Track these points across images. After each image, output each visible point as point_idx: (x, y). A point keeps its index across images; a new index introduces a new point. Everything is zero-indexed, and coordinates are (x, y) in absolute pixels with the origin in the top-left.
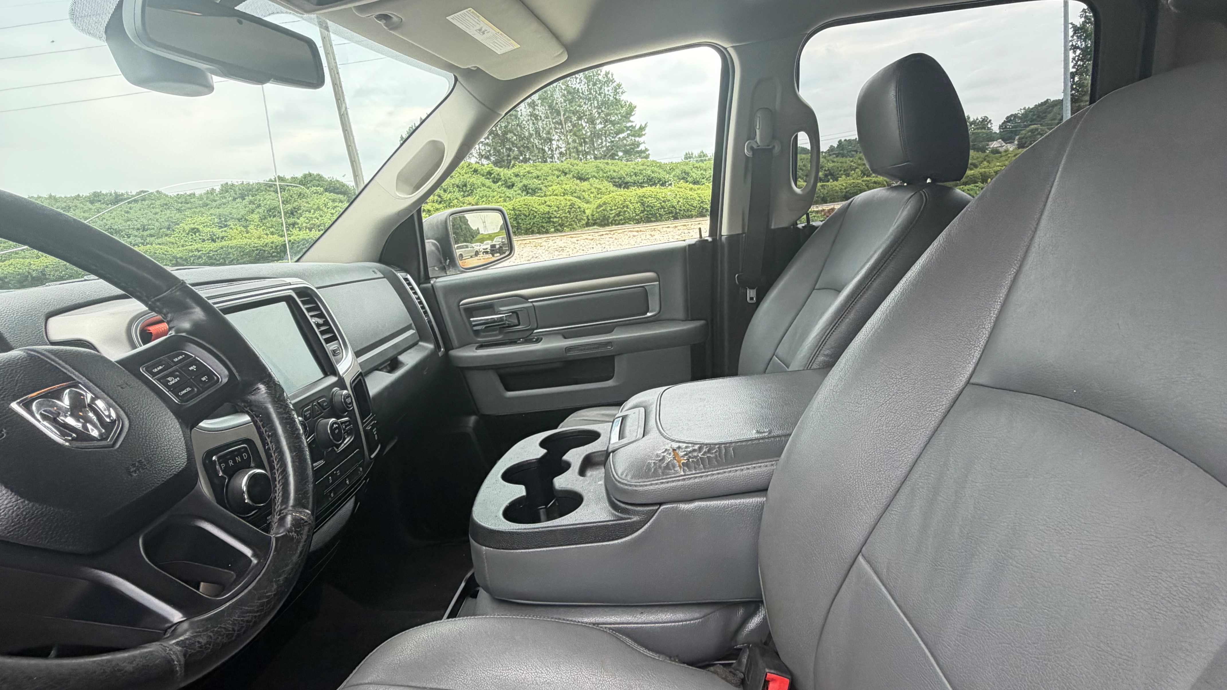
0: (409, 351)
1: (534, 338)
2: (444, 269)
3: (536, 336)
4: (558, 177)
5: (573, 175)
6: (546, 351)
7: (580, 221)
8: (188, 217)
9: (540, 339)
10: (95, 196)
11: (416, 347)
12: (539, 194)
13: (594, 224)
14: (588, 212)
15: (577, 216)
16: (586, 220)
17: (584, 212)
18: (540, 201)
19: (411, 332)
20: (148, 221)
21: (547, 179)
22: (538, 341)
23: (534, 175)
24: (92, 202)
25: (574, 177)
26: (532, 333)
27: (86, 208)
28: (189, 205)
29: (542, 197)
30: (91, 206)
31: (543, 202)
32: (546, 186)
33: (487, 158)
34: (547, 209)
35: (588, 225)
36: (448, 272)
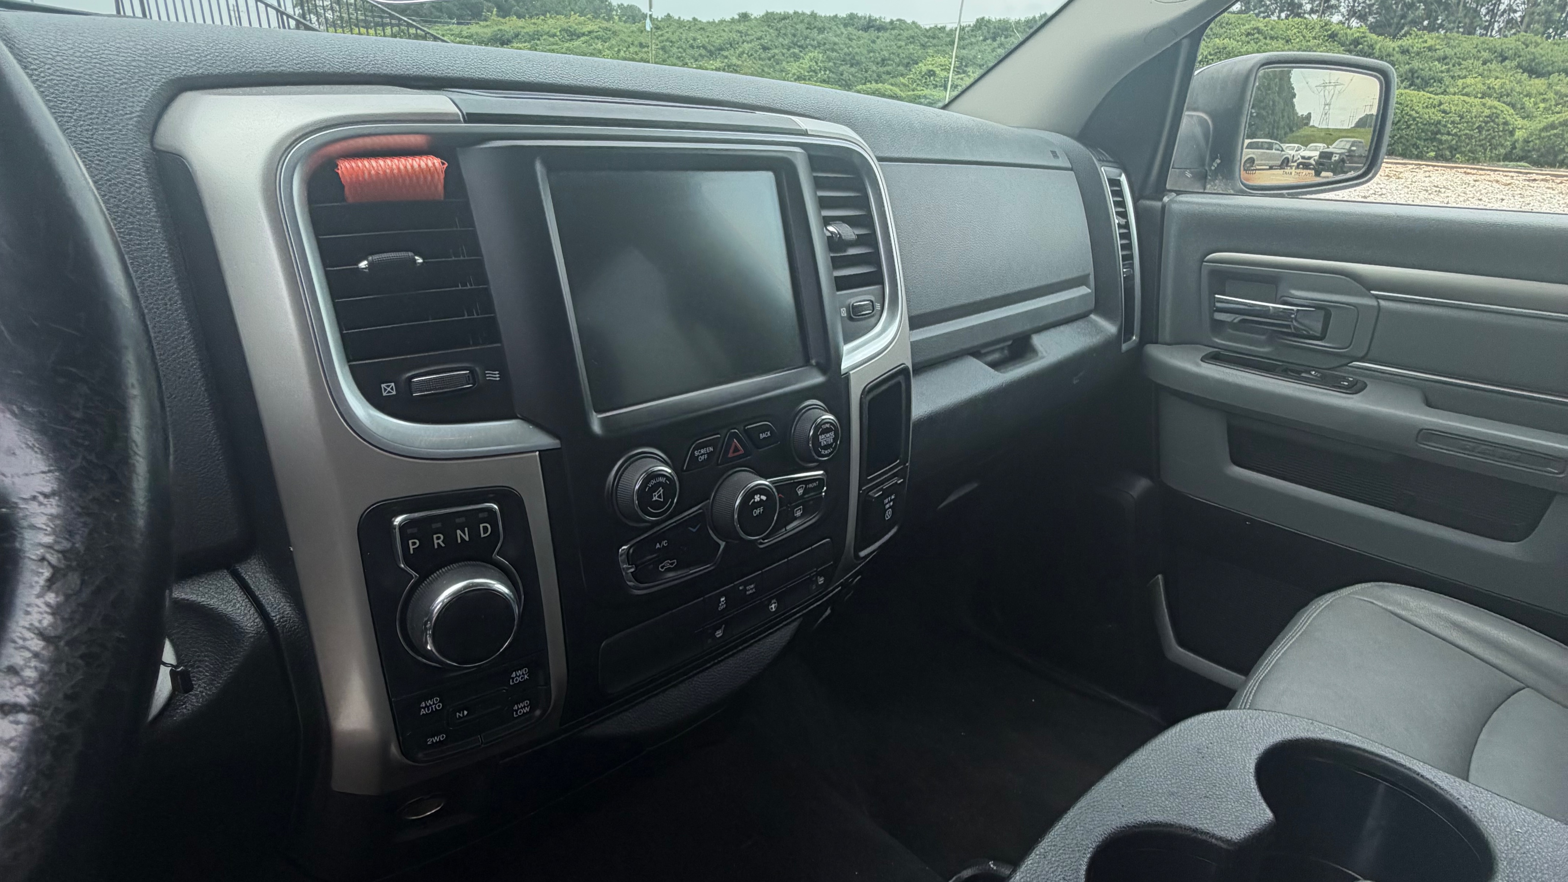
0: (1062, 328)
1: (1344, 379)
2: (1202, 178)
3: (1354, 374)
4: (1484, 63)
5: (1519, 64)
6: (1364, 418)
7: (1494, 147)
8: (929, 56)
9: (1359, 385)
10: (851, 19)
11: (1080, 323)
12: (1431, 89)
13: (1521, 159)
14: (1519, 134)
15: (1493, 138)
16: (1508, 149)
17: (1512, 133)
18: (1431, 100)
19: (1084, 290)
20: (890, 54)
21: (1460, 64)
22: (1355, 388)
23: (1440, 53)
24: (846, 26)
25: (1519, 66)
26: (1346, 365)
27: (839, 32)
28: (935, 41)
29: (1436, 94)
30: (843, 30)
31: (1436, 102)
32: (1453, 77)
33: (1362, 17)
34: (1439, 116)
35: (1508, 157)
36: (1208, 186)
